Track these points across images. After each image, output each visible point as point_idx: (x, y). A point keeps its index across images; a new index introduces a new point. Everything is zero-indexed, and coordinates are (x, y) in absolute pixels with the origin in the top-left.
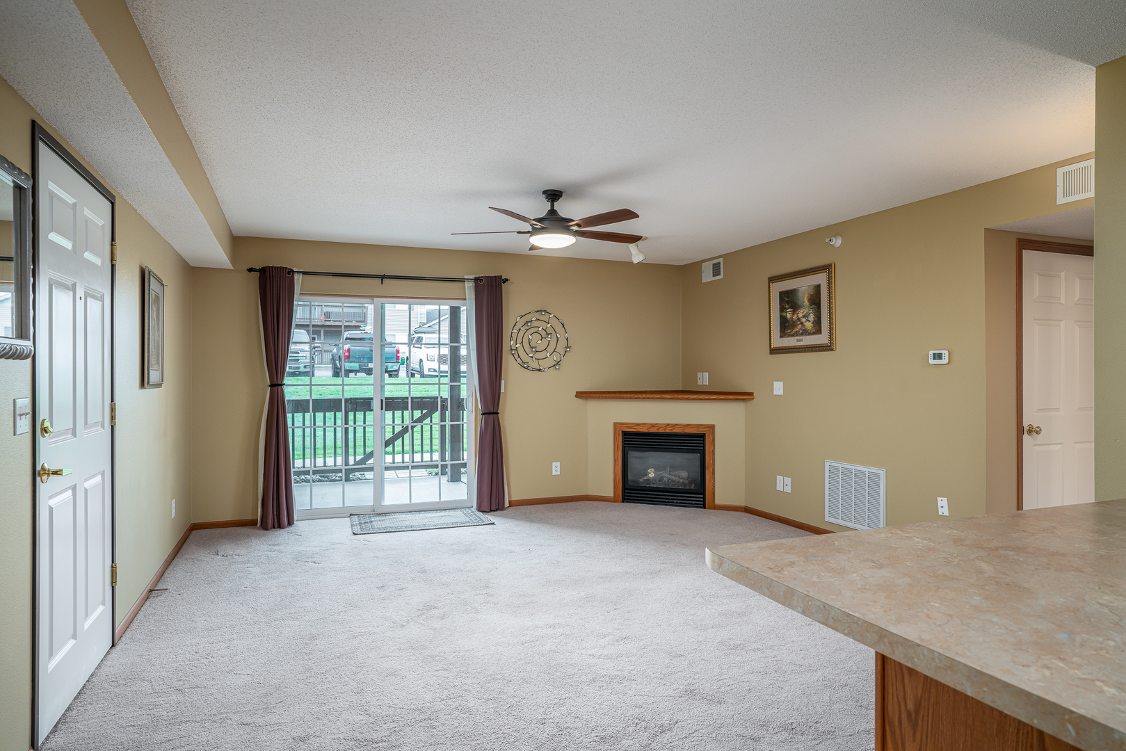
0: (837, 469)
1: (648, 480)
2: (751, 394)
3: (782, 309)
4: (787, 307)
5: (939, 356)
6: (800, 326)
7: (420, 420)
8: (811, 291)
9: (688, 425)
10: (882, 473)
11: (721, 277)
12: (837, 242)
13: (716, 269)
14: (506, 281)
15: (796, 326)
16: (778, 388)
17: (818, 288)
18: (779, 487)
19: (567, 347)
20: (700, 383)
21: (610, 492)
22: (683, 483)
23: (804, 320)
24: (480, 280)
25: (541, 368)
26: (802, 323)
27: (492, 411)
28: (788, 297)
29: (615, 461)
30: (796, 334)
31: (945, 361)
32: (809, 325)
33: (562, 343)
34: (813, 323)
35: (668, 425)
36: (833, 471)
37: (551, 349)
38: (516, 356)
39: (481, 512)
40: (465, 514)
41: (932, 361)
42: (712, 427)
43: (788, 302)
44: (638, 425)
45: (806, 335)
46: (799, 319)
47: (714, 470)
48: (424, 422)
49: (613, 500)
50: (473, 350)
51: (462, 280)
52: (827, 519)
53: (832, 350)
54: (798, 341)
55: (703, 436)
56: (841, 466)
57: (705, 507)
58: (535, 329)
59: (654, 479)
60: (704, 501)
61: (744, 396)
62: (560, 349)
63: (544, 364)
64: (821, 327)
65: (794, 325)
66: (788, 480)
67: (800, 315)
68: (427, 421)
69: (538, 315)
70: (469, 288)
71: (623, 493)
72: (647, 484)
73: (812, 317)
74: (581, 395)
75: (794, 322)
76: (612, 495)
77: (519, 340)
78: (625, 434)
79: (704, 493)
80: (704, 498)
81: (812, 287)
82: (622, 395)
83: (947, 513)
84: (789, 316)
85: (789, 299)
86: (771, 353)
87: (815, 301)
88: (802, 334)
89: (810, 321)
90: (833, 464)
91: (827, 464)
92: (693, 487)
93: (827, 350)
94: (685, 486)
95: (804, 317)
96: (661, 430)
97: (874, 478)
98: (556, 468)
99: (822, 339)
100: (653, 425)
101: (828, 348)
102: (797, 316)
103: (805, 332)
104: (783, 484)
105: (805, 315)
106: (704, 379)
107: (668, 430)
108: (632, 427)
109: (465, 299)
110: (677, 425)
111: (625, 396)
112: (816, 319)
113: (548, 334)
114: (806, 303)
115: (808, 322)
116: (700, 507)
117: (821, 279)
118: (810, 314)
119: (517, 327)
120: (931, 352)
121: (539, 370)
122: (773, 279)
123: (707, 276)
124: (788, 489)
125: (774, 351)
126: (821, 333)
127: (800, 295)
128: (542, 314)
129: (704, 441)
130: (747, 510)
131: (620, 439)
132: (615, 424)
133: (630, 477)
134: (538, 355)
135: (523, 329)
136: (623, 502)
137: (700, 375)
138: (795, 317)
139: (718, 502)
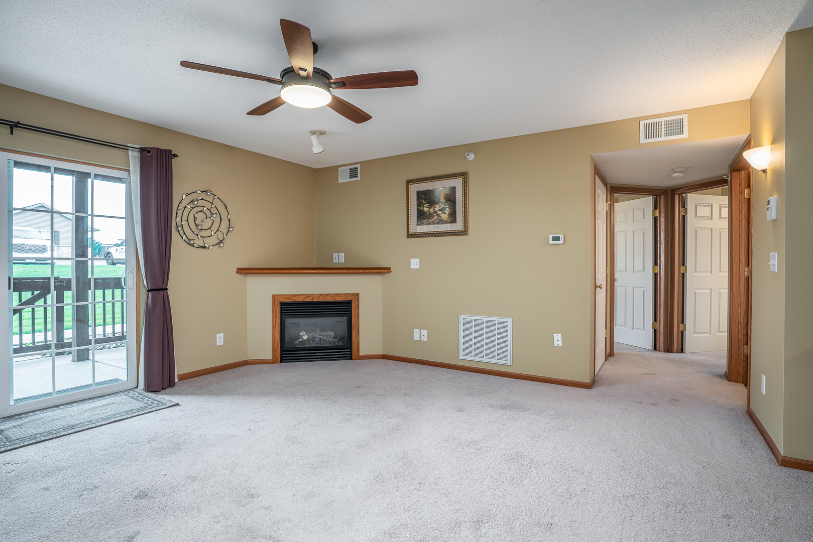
0: (470, 321)
1: (303, 341)
2: (389, 269)
3: (419, 204)
4: (424, 202)
5: (557, 239)
6: (436, 217)
7: (30, 302)
8: (447, 191)
9: (338, 294)
10: (510, 321)
11: (358, 178)
12: (471, 157)
13: (353, 173)
14: (176, 156)
15: (433, 217)
16: (415, 263)
17: (453, 189)
18: (416, 337)
19: (229, 227)
20: (336, 261)
21: (269, 356)
22: (333, 341)
23: (440, 212)
24: (147, 151)
25: (206, 245)
26: (438, 215)
27: (161, 287)
28: (425, 195)
29: (273, 327)
30: (433, 223)
31: (561, 242)
32: (445, 217)
33: (225, 223)
34: (448, 215)
35: (321, 295)
36: (467, 323)
37: (215, 228)
38: (182, 233)
39: (151, 392)
40: (133, 398)
41: (551, 242)
42: (357, 295)
43: (425, 199)
44: (295, 296)
45: (442, 223)
46: (435, 212)
47: (358, 329)
48: (36, 304)
49: (273, 362)
50: (137, 223)
51: (125, 148)
52: (462, 357)
53: (467, 235)
54: (434, 228)
55: (349, 303)
56: (473, 318)
57: (352, 359)
58: (201, 209)
59: (308, 340)
60: (351, 354)
61: (383, 270)
62: (224, 229)
63: (209, 242)
64: (456, 218)
65: (430, 216)
66: (424, 332)
67: (437, 209)
68: (41, 302)
69: (203, 196)
70: (134, 158)
71: (281, 354)
72: (303, 345)
73: (447, 211)
74: (241, 271)
75: (432, 214)
76: (271, 357)
77: (185, 218)
78: (282, 304)
79: (351, 348)
80: (351, 352)
81: (448, 189)
82: (282, 271)
83: (560, 344)
84: (426, 209)
85: (426, 197)
86: (408, 237)
87: (451, 199)
88: (438, 223)
89: (445, 213)
90: (466, 317)
91: (462, 318)
92: (341, 344)
93: (461, 235)
94: (334, 344)
95: (440, 210)
96: (315, 300)
97: (503, 326)
98: (220, 339)
99: (458, 226)
100: (308, 296)
101: (464, 233)
102: (434, 210)
103: (441, 222)
104: (420, 335)
105: (441, 209)
106: (339, 258)
107: (321, 300)
108: (289, 298)
109: (129, 171)
110: (329, 294)
111: (284, 271)
112: (452, 212)
113: (212, 214)
114: (442, 200)
115: (444, 214)
116: (348, 359)
117: (458, 183)
118: (445, 208)
119: (182, 205)
120: (551, 236)
121: (204, 247)
122: (409, 182)
123: (344, 178)
124: (425, 339)
125: (410, 236)
126: (456, 222)
127: (437, 194)
128: (207, 195)
129: (351, 306)
130: (385, 357)
131: (278, 308)
132: (273, 296)
133: (287, 339)
134: (203, 233)
135: (188, 206)
136: (281, 362)
137: (335, 255)
138: (432, 210)
139: (361, 353)
